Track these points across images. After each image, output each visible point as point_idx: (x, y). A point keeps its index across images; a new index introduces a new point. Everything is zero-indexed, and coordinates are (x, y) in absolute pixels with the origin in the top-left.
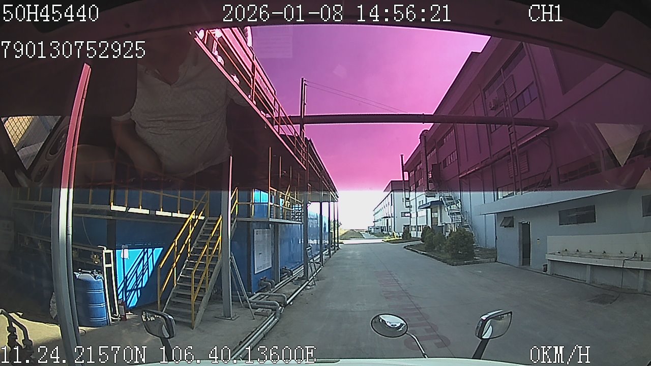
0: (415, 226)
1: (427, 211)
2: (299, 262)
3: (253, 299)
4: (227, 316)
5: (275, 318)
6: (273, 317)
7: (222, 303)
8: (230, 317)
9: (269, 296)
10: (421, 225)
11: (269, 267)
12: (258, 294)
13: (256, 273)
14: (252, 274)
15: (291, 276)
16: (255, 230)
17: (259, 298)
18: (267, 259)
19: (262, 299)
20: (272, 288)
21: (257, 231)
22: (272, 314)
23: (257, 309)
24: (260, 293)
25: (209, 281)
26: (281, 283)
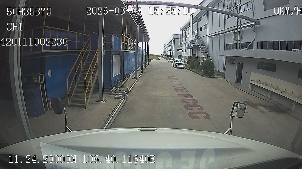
0: (184, 56)
1: (190, 50)
2: (132, 70)
3: (113, 90)
4: (101, 99)
5: (124, 100)
6: (124, 99)
7: (99, 93)
8: (103, 100)
9: (120, 88)
10: (188, 56)
11: (119, 73)
12: (115, 87)
13: (113, 77)
14: (112, 77)
15: (129, 78)
16: (113, 55)
17: (116, 89)
18: (118, 70)
19: (117, 90)
20: (121, 83)
21: (114, 56)
22: (123, 98)
23: (116, 95)
24: (116, 87)
25: (92, 83)
26: (125, 81)
